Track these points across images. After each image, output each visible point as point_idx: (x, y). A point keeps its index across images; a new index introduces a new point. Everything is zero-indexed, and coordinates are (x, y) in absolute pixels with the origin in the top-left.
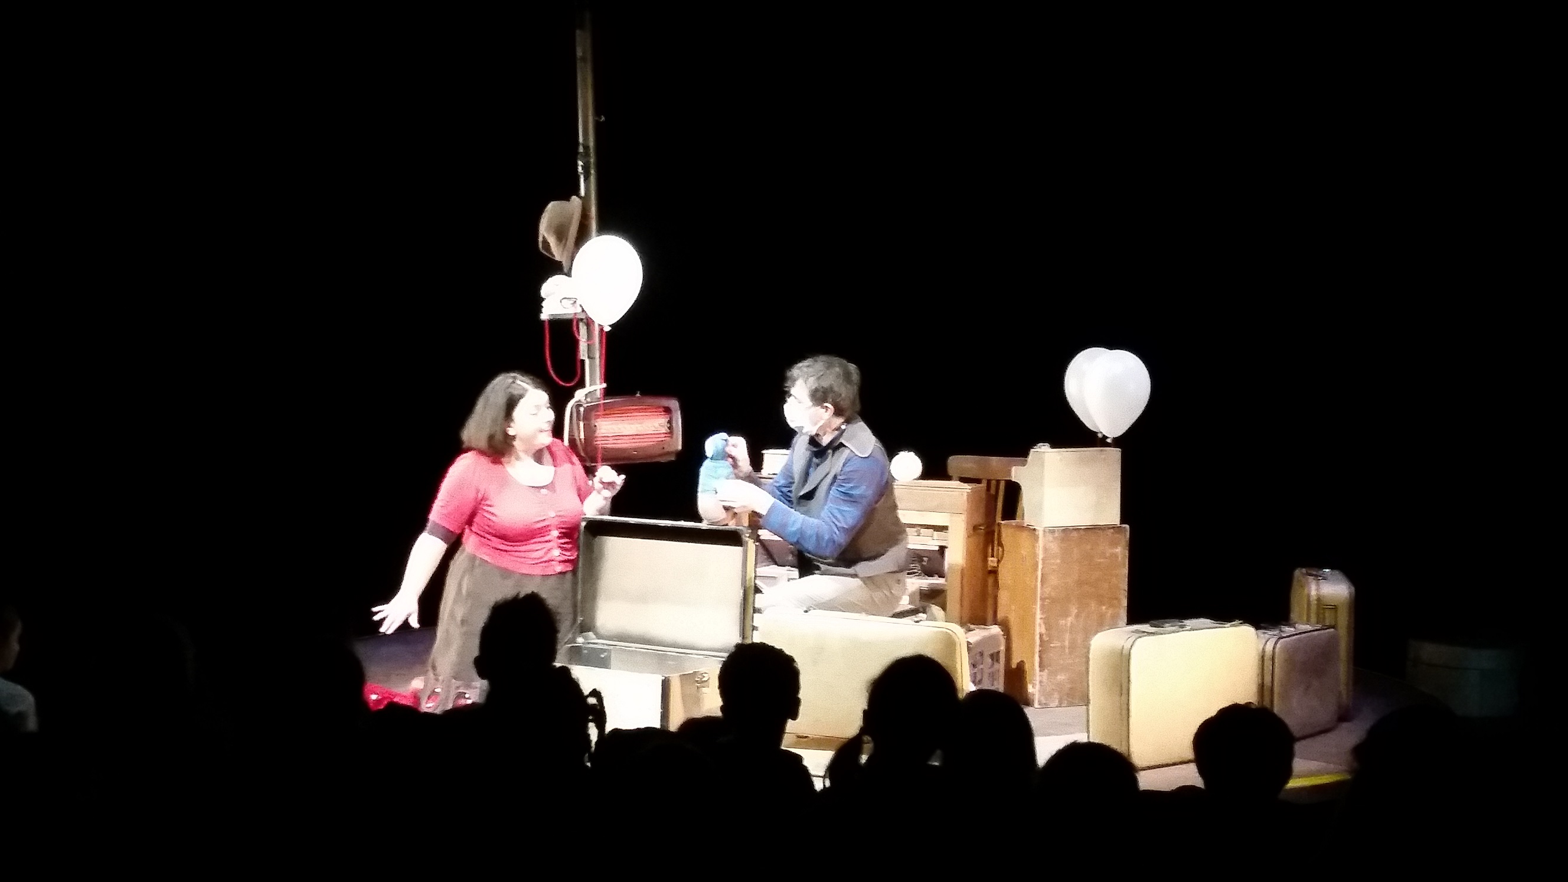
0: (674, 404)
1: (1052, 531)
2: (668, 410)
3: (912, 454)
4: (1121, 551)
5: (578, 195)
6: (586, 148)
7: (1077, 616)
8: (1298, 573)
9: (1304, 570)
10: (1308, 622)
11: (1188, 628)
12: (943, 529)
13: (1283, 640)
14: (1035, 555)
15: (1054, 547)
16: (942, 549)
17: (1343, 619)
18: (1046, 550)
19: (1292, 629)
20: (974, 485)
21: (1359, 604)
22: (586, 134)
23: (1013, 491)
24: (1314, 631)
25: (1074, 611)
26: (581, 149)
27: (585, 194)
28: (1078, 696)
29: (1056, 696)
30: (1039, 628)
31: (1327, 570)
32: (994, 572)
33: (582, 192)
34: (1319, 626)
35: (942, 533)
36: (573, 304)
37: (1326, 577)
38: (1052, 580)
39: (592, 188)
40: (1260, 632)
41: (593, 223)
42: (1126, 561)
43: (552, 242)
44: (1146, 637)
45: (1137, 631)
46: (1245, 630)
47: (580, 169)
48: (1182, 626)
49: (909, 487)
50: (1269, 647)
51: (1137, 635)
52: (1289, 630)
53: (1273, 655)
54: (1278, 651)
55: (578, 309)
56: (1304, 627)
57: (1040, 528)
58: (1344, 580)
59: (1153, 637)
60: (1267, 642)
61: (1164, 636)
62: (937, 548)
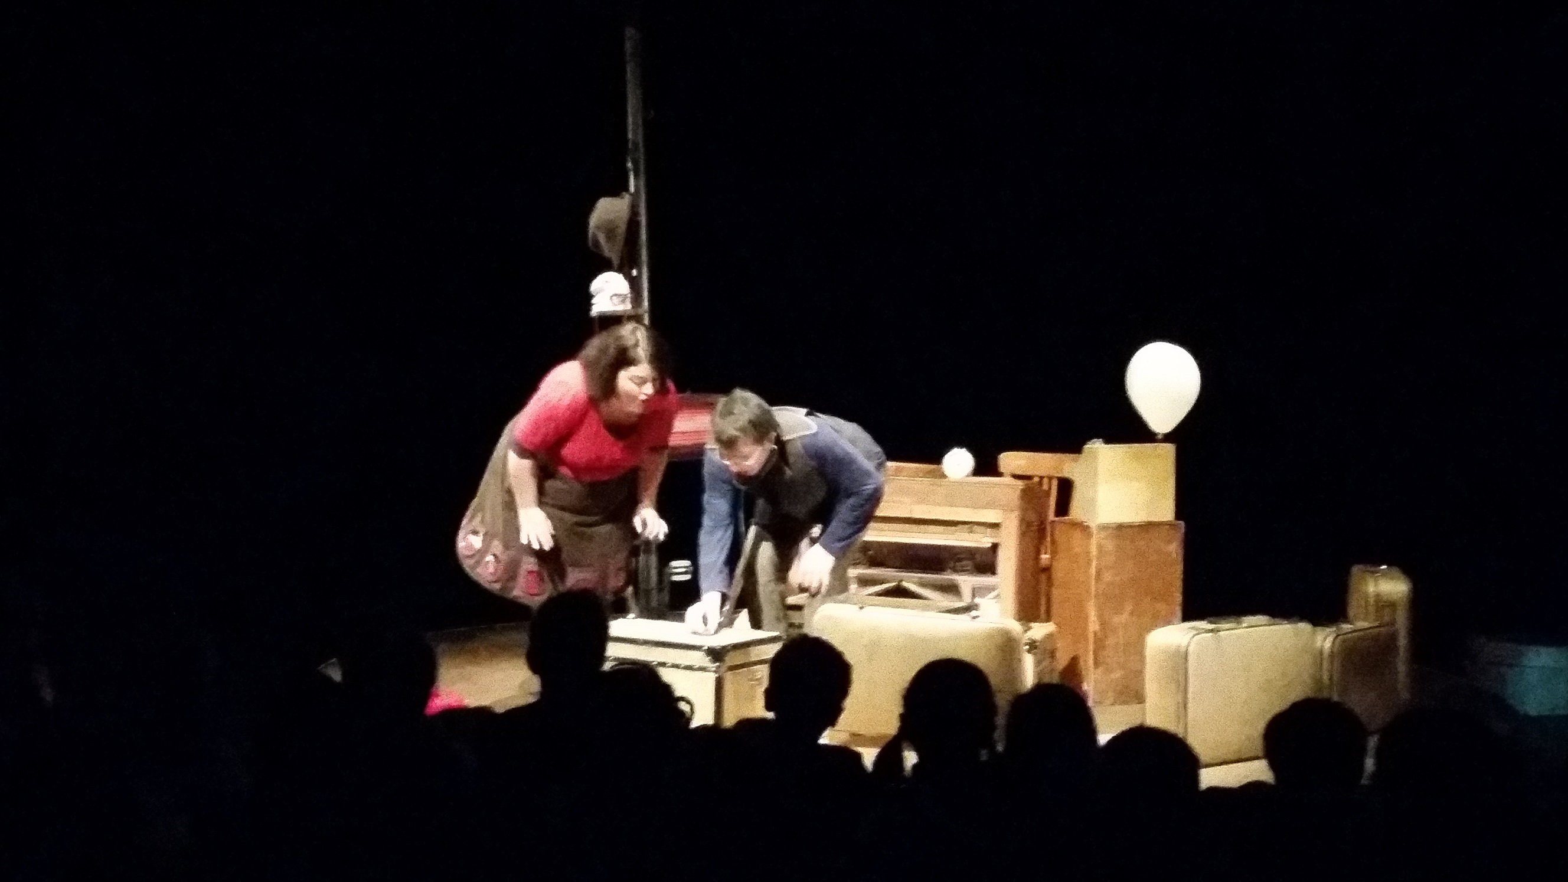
1: (1104, 528)
3: (964, 450)
4: (1174, 549)
5: (627, 189)
6: (636, 144)
7: (1132, 614)
8: (1356, 570)
9: (1361, 566)
10: (1365, 620)
11: (1244, 625)
12: (995, 526)
13: (1341, 636)
14: (1088, 553)
15: (1110, 546)
16: (995, 547)
17: (1402, 621)
18: (1100, 547)
19: (1352, 626)
20: (1026, 482)
21: (1417, 600)
22: (634, 130)
23: (1066, 487)
24: (1371, 628)
25: (1129, 607)
26: (630, 145)
27: (635, 190)
28: (1133, 693)
29: (1110, 694)
30: (1093, 626)
31: (1384, 567)
32: (1047, 570)
33: (632, 189)
34: (1377, 624)
35: (994, 530)
36: (623, 301)
37: (1384, 574)
38: (1107, 577)
39: (642, 183)
40: (1319, 629)
41: (643, 220)
42: (1180, 558)
43: (602, 239)
44: (1203, 634)
45: (1193, 628)
46: (1304, 627)
47: (630, 165)
48: (1239, 623)
49: (960, 483)
50: (1328, 645)
51: (1195, 632)
52: (1346, 627)
53: (1332, 655)
54: (1335, 650)
55: (628, 306)
56: (1362, 624)
57: (1093, 524)
58: (1402, 577)
59: (1211, 634)
60: (1325, 639)
61: (1222, 633)
62: (990, 545)
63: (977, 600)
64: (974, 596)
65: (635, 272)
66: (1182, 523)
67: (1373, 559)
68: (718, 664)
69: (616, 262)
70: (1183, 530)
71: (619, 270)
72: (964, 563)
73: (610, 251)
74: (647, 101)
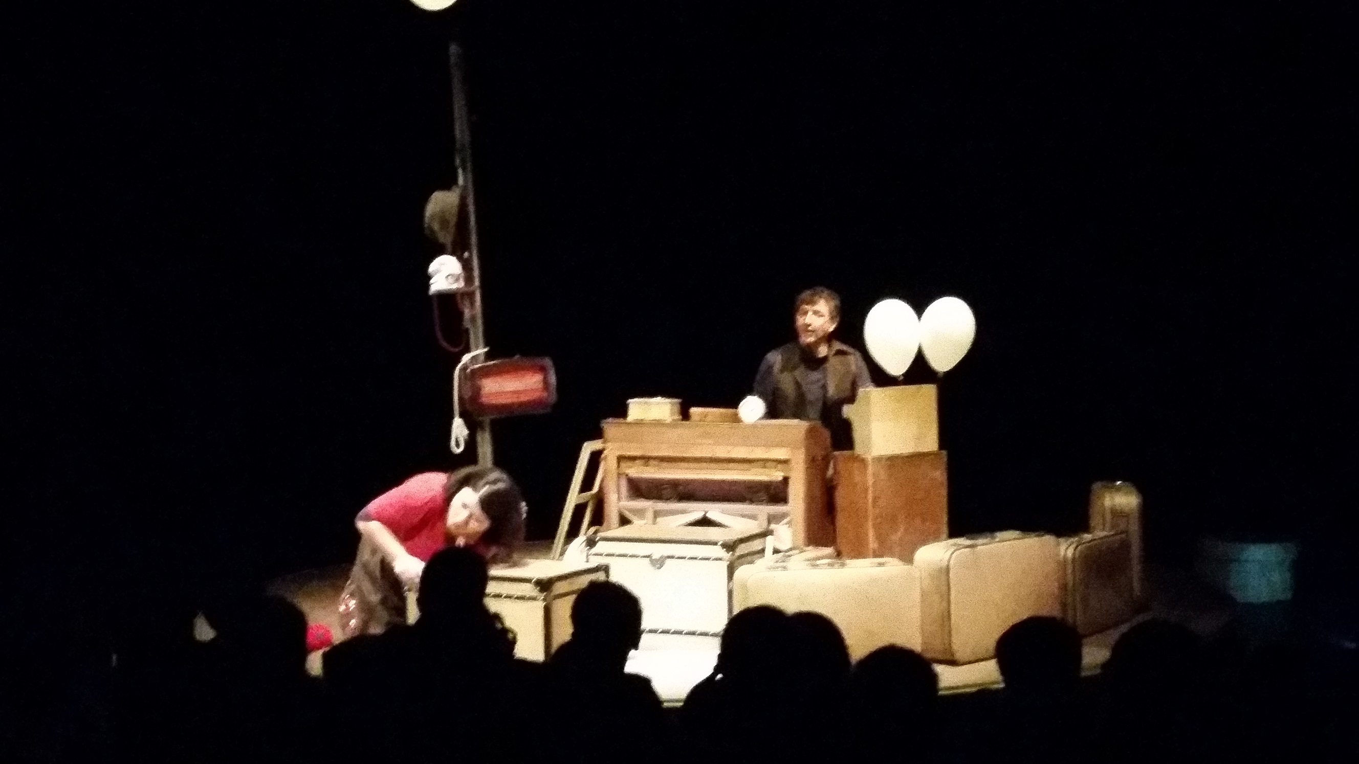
0: (548, 362)
1: (879, 459)
2: (543, 369)
4: (939, 475)
5: (456, 183)
6: (463, 145)
7: (906, 530)
8: (1096, 487)
9: (1100, 483)
10: (1103, 530)
11: (997, 540)
12: (786, 462)
13: (1082, 545)
14: (865, 481)
15: (883, 475)
16: (786, 480)
17: (1134, 528)
18: (874, 476)
19: (1092, 536)
21: (1146, 510)
22: (461, 131)
24: (1106, 537)
25: (902, 526)
26: (458, 145)
27: (464, 183)
30: (872, 544)
31: (1119, 483)
33: (461, 183)
34: (1112, 532)
35: (785, 465)
36: (457, 280)
37: (1118, 489)
38: (882, 502)
39: (470, 176)
40: (1061, 540)
41: (471, 208)
42: (945, 483)
43: (436, 227)
44: (963, 549)
45: (955, 545)
46: (1049, 539)
47: (458, 161)
48: (993, 538)
49: (754, 426)
50: (1070, 553)
51: (955, 548)
52: (1087, 537)
53: (1074, 559)
54: (1077, 556)
55: (461, 284)
56: (1100, 534)
57: (869, 457)
58: (1133, 489)
59: (968, 549)
60: (1067, 548)
61: (979, 547)
62: (780, 478)
63: (773, 526)
64: (769, 522)
65: (466, 254)
66: (944, 452)
67: (1109, 477)
68: (545, 593)
69: (449, 247)
70: (945, 459)
71: (452, 254)
72: (760, 494)
73: (445, 238)
74: (472, 106)
